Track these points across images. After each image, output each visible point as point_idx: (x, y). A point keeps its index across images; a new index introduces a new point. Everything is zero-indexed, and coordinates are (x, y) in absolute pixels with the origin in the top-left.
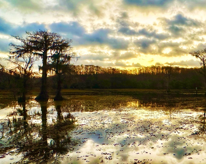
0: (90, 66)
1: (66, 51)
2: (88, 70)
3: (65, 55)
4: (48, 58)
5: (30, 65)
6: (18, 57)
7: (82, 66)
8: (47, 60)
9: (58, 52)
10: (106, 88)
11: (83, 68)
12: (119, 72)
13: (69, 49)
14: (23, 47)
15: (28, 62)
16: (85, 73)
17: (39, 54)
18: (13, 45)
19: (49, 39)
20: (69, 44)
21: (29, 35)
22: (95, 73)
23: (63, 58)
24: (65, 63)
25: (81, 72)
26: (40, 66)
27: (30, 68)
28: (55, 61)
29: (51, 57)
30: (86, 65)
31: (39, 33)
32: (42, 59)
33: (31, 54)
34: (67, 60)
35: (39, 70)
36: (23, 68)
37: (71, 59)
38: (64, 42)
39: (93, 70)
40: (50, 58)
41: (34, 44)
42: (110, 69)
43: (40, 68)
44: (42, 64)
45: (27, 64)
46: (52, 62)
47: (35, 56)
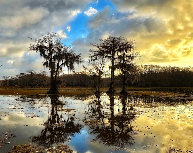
0: (150, 65)
1: (130, 51)
2: (147, 69)
3: (129, 55)
4: (115, 59)
5: (103, 66)
6: (95, 60)
7: (141, 66)
8: (115, 61)
9: (124, 53)
10: (165, 86)
11: (142, 68)
12: (179, 70)
13: (133, 49)
14: (97, 52)
15: (101, 63)
16: (144, 72)
17: (109, 57)
18: (91, 51)
19: (116, 43)
20: (133, 46)
21: (102, 42)
22: (154, 72)
23: (127, 58)
24: (129, 63)
25: (141, 71)
26: (110, 66)
27: (103, 67)
28: (121, 61)
29: (118, 58)
30: (145, 65)
31: (109, 39)
32: (111, 60)
33: (104, 57)
34: (131, 59)
35: (109, 69)
36: (98, 68)
37: (134, 58)
38: (129, 44)
39: (152, 69)
40: (117, 60)
41: (106, 49)
42: (169, 68)
43: (110, 67)
44: (111, 64)
45: (101, 65)
46: (118, 63)
47: (106, 58)
